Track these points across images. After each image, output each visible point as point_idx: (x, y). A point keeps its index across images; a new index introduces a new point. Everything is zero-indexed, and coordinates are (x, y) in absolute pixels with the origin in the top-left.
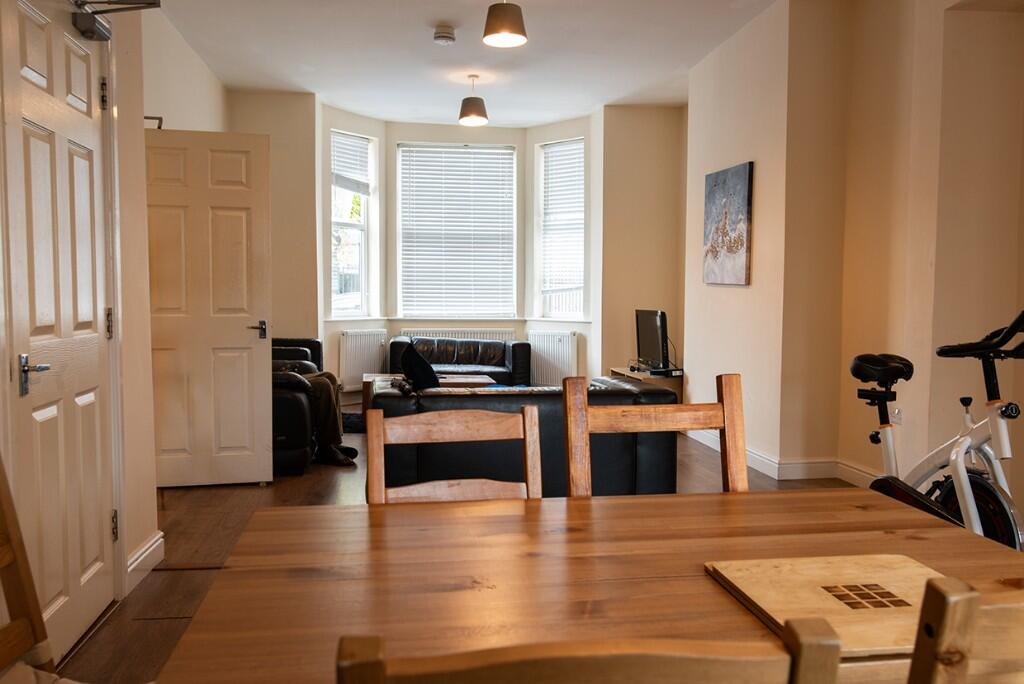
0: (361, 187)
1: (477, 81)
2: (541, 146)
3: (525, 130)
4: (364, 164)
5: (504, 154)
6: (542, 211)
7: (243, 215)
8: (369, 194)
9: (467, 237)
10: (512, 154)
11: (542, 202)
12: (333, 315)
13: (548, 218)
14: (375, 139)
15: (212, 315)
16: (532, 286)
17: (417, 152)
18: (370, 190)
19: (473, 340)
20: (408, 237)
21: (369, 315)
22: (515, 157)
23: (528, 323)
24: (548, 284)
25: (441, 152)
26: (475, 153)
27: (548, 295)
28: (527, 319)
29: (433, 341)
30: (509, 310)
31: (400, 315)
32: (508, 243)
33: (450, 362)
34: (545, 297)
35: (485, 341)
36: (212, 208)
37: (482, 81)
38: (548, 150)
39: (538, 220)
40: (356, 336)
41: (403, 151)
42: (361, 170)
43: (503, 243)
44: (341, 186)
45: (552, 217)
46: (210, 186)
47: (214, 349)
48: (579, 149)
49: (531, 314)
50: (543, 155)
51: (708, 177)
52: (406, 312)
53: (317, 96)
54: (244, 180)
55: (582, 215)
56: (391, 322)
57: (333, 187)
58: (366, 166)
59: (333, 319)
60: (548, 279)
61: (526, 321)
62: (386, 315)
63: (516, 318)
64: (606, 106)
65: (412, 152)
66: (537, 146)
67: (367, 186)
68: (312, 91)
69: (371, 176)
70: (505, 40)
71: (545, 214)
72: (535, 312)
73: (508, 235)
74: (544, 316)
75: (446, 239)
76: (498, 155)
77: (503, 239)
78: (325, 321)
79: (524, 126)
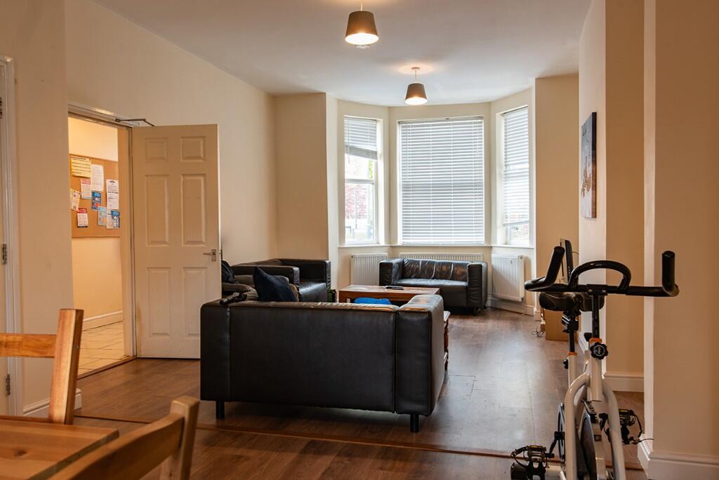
0: (372, 154)
1: (418, 72)
2: (501, 115)
3: (490, 104)
4: (374, 138)
5: (475, 123)
6: (503, 163)
7: (202, 179)
8: (376, 159)
9: (448, 186)
10: (481, 122)
12: (346, 243)
13: (508, 168)
14: (381, 120)
15: (183, 246)
16: (496, 221)
17: (413, 126)
18: (378, 156)
19: (448, 261)
20: (406, 188)
21: (378, 243)
22: (483, 124)
23: (493, 248)
24: (509, 219)
25: (429, 125)
26: (453, 124)
27: (509, 227)
28: (492, 245)
29: (419, 261)
30: (479, 239)
31: (399, 243)
32: (479, 189)
33: (428, 277)
34: (507, 229)
35: (457, 262)
36: (183, 175)
37: (423, 71)
38: (506, 117)
39: (499, 170)
40: (361, 257)
41: (403, 127)
42: (371, 142)
43: (475, 189)
44: (353, 154)
45: (511, 167)
46: (181, 160)
47: (184, 268)
48: (525, 115)
49: (496, 242)
50: (503, 122)
51: (582, 128)
52: (405, 241)
53: (327, 94)
54: (202, 156)
56: (393, 248)
57: (347, 156)
58: (376, 140)
59: (346, 246)
60: (509, 215)
61: (491, 247)
62: (390, 243)
63: (485, 245)
64: (538, 80)
65: (409, 126)
66: (498, 114)
67: (376, 153)
68: (324, 91)
69: (379, 146)
70: (362, 39)
71: (506, 165)
72: (499, 240)
73: (479, 183)
74: (506, 244)
75: (433, 187)
76: (471, 123)
77: (475, 186)
78: (339, 248)
79: (489, 101)
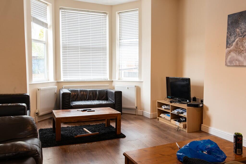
0: (45, 25)
2: (118, 13)
3: (111, 6)
4: (45, 14)
5: (103, 16)
6: (118, 38)
8: (48, 28)
10: (106, 16)
11: (118, 35)
12: (33, 81)
14: (50, 4)
16: (115, 68)
18: (48, 26)
22: (107, 17)
24: (121, 67)
25: (78, 13)
27: (121, 71)
28: (113, 80)
30: (107, 77)
31: (62, 80)
32: (105, 51)
38: (121, 14)
40: (45, 90)
41: (62, 11)
42: (44, 17)
43: (103, 51)
44: (35, 23)
45: (122, 41)
48: (136, 14)
50: (119, 17)
51: (229, 16)
52: (65, 78)
55: (138, 40)
56: (58, 83)
57: (32, 22)
58: (46, 16)
59: (33, 83)
60: (120, 65)
61: (113, 81)
62: (56, 80)
63: (109, 80)
65: (66, 12)
67: (47, 24)
69: (49, 20)
71: (120, 40)
72: (116, 78)
73: (105, 48)
74: (119, 79)
75: (80, 48)
76: (101, 15)
77: (103, 49)
78: (30, 84)
79: (111, 5)
